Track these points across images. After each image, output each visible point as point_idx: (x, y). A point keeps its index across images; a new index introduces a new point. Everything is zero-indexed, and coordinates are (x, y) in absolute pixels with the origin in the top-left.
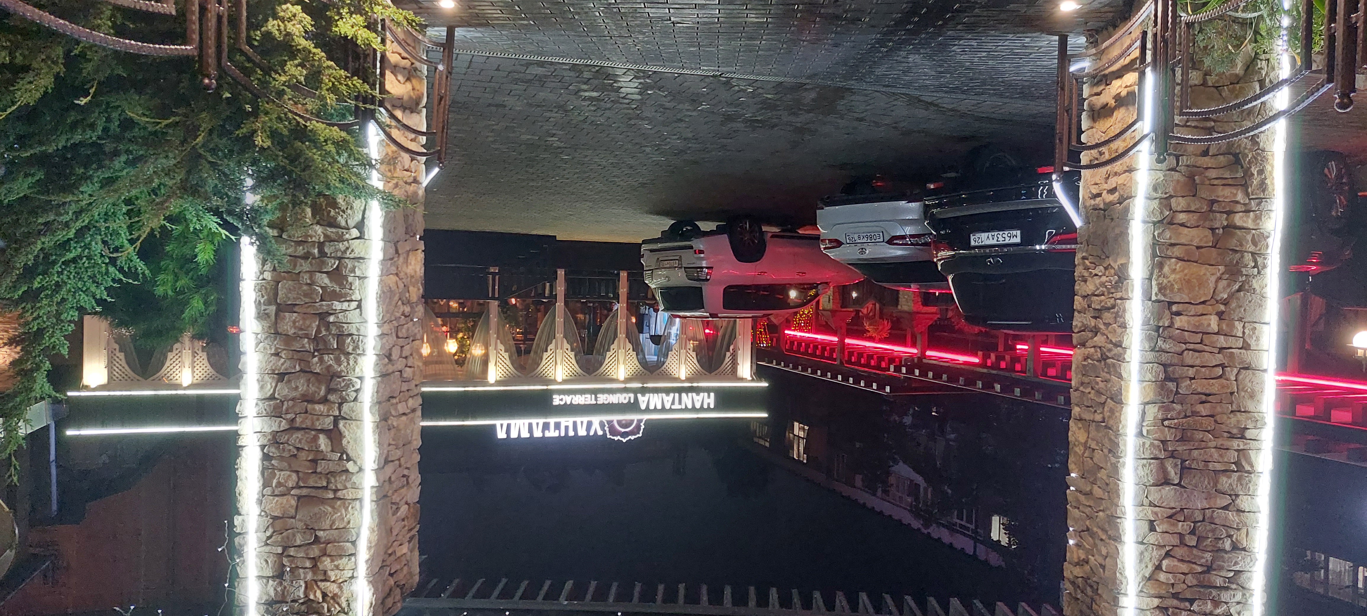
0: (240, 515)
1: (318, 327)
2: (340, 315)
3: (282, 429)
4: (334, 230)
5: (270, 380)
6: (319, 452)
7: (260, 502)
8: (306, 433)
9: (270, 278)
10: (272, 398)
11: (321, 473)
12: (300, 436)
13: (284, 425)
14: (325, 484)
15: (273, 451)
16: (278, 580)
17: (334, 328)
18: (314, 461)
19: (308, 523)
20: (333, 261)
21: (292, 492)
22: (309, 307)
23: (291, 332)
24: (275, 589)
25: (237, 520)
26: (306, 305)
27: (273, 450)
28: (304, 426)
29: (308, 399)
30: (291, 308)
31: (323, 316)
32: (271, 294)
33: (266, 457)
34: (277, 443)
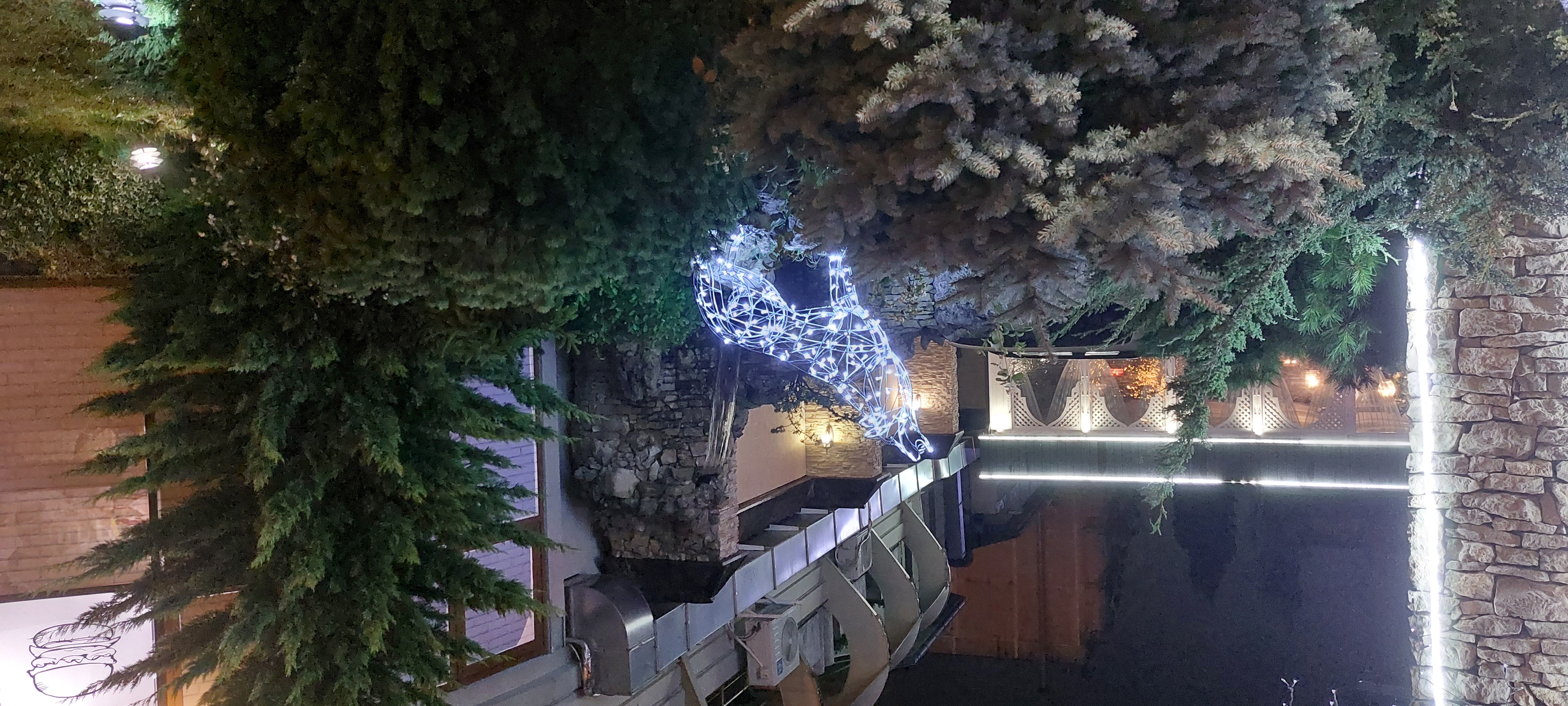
0: (1415, 590)
1: (1519, 364)
2: (1551, 348)
3: (1469, 491)
4: (1539, 241)
5: (1451, 431)
6: (1523, 521)
7: (1443, 578)
8: (1503, 496)
9: (1447, 306)
10: (1455, 451)
11: (1528, 549)
12: (1496, 500)
13: (1473, 486)
14: (1536, 563)
15: (1458, 517)
16: (1471, 676)
17: (1543, 366)
18: (1518, 534)
19: (1513, 609)
20: (1539, 281)
21: (1488, 569)
22: (1504, 339)
23: (1479, 371)
24: (1467, 686)
25: (1412, 596)
26: (1500, 337)
27: (1459, 515)
28: (1502, 489)
29: (1504, 455)
30: (1478, 342)
31: (1525, 351)
32: (1450, 325)
33: (1449, 524)
34: (1464, 507)
